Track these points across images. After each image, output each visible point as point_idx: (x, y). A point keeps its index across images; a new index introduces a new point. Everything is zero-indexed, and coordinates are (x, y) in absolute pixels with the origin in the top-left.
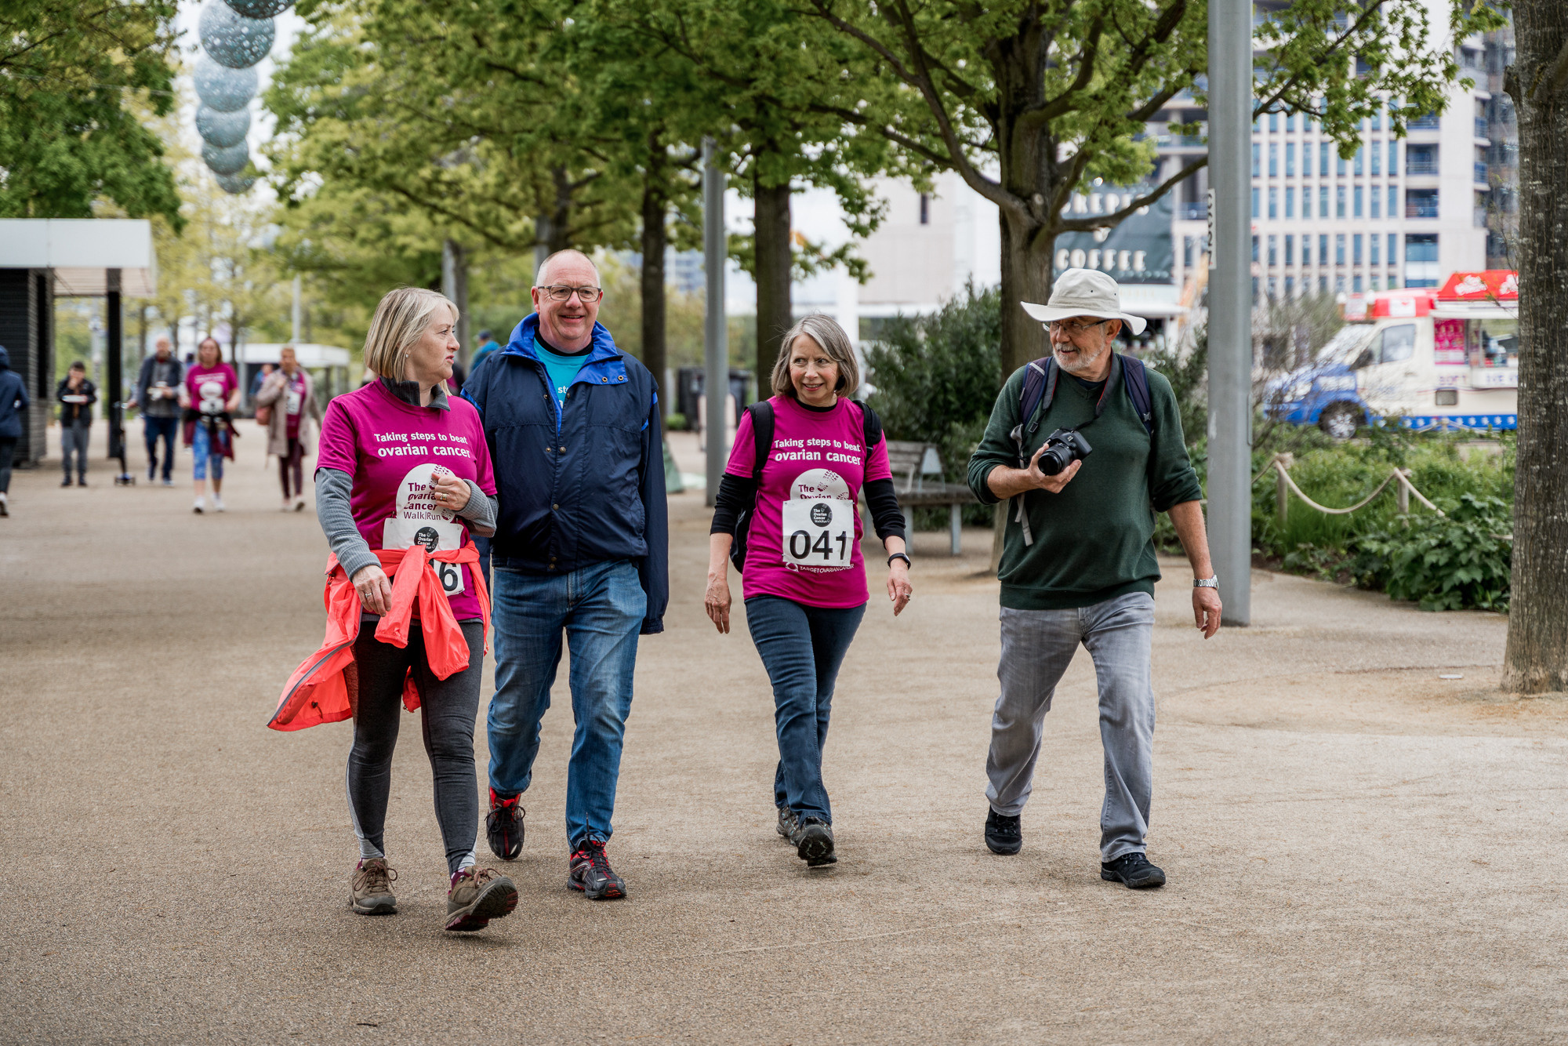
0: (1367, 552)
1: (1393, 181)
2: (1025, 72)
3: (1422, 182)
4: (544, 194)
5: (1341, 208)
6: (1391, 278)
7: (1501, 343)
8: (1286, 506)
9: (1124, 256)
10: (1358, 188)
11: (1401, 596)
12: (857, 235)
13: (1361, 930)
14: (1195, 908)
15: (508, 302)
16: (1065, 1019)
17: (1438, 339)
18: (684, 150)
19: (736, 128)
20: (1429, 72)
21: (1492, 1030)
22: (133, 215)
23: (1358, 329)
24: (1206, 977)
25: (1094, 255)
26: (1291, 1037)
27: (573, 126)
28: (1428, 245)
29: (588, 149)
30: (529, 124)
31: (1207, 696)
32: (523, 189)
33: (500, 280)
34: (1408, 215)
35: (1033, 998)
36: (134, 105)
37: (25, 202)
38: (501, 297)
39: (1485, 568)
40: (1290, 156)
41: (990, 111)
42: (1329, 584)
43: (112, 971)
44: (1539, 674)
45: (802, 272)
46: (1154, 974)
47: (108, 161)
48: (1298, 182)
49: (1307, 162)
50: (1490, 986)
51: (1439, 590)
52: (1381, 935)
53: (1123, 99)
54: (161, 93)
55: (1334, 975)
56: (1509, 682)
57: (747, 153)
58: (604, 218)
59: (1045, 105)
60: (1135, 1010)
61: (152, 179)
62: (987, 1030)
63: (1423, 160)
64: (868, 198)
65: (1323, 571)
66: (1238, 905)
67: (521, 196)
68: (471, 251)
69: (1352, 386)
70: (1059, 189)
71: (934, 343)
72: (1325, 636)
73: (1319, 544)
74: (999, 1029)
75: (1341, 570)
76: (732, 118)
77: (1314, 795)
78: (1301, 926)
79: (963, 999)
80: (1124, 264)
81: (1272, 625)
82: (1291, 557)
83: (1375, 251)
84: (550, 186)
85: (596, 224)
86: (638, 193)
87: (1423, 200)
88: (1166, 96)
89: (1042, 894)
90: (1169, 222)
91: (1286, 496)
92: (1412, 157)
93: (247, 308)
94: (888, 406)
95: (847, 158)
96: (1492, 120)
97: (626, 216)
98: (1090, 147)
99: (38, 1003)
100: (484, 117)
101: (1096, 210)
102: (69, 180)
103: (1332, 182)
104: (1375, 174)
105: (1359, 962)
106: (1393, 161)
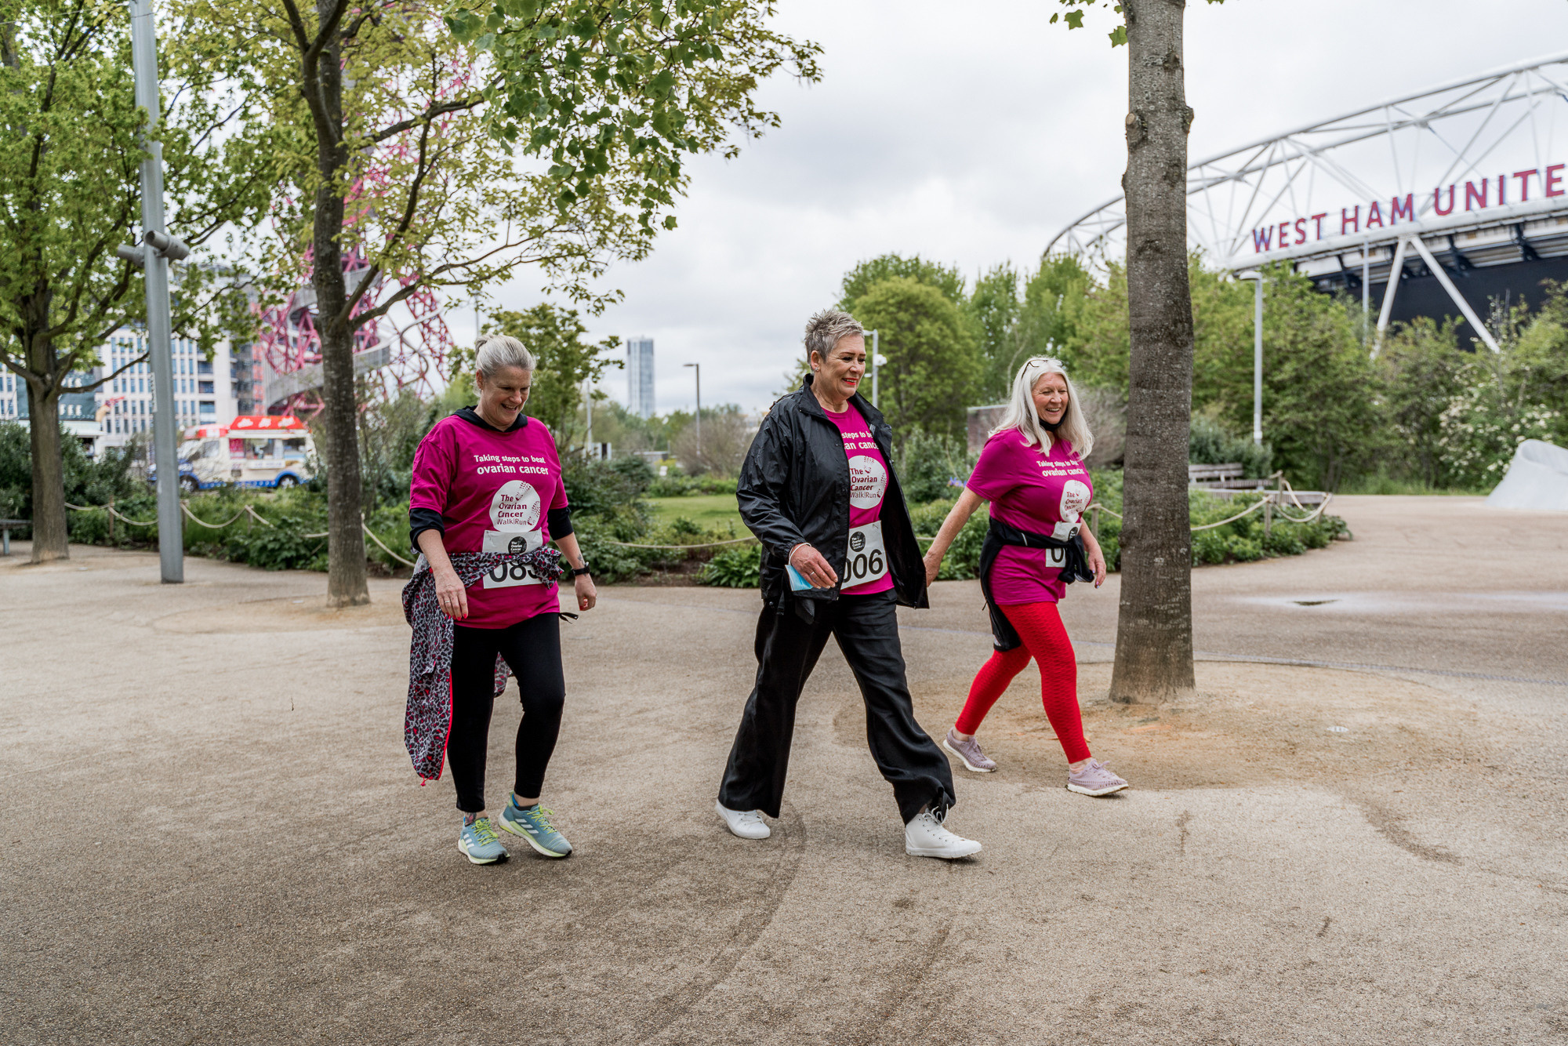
0: (235, 544)
1: (192, 377)
2: (37, 312)
3: (206, 377)
6: (193, 420)
7: (261, 449)
9: (70, 408)
11: (256, 564)
17: (231, 447)
23: (191, 443)
28: (210, 406)
34: (200, 392)
39: (297, 550)
41: (18, 331)
44: (346, 598)
51: (276, 561)
56: (331, 602)
59: (50, 330)
63: (206, 368)
65: (211, 555)
70: (59, 372)
72: (226, 586)
73: (206, 542)
75: (221, 554)
77: (258, 665)
80: (70, 412)
81: (194, 581)
87: (207, 386)
92: (200, 367)
96: (236, 349)
106: (191, 368)
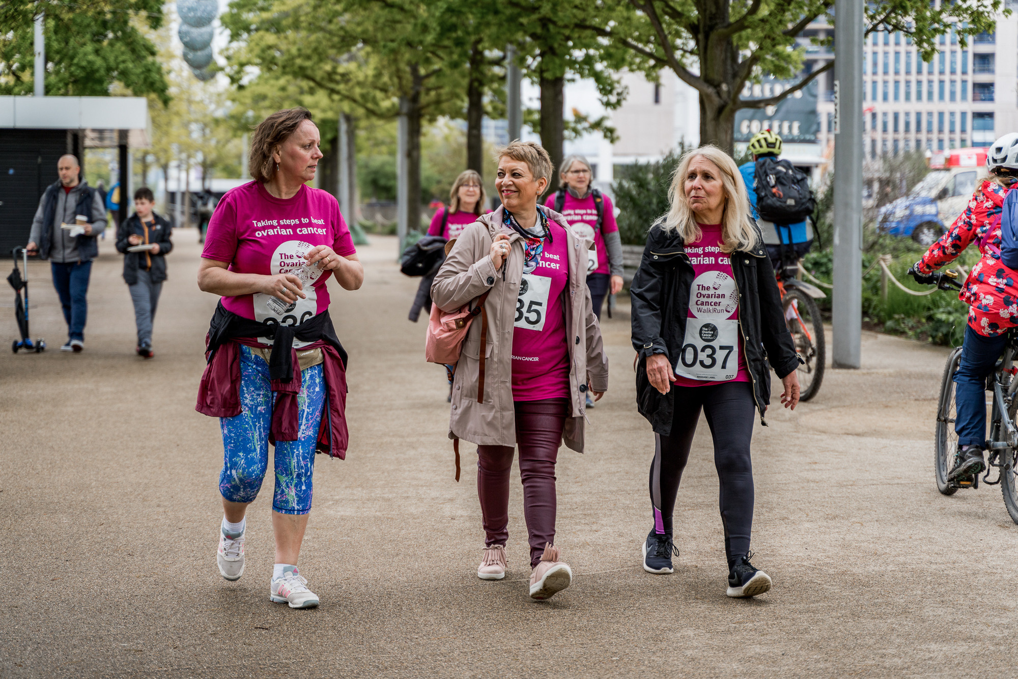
0: (940, 321)
1: (965, 77)
2: (717, 3)
3: (984, 78)
4: (404, 82)
5: (930, 94)
6: (963, 141)
8: (887, 290)
9: (786, 125)
10: (942, 82)
12: (609, 109)
13: (922, 571)
14: (813, 555)
15: (380, 153)
16: (722, 628)
18: (496, 53)
19: (528, 39)
20: (982, 5)
21: (1005, 639)
22: (137, 94)
24: (818, 601)
25: (766, 125)
26: (871, 642)
27: (421, 38)
28: (988, 119)
29: (433, 53)
30: (393, 36)
31: (829, 415)
32: (391, 78)
33: (376, 139)
34: (974, 100)
35: (702, 615)
36: (138, 23)
37: (66, 85)
38: (376, 149)
40: (897, 60)
41: (694, 29)
42: (914, 341)
43: (96, 591)
45: (573, 134)
46: (783, 599)
47: (121, 58)
48: (902, 78)
49: (908, 65)
50: (1006, 609)
52: (935, 574)
53: (780, 22)
54: (155, 15)
55: (902, 601)
57: (537, 56)
58: (444, 97)
59: (730, 25)
60: (770, 622)
61: (149, 71)
62: (671, 635)
63: (984, 64)
64: (616, 85)
65: (910, 333)
66: (841, 554)
67: (389, 82)
68: (357, 119)
69: (934, 212)
70: (738, 80)
71: (658, 181)
72: (910, 376)
73: (908, 315)
74: (679, 635)
75: (922, 333)
76: (525, 32)
77: (896, 481)
78: (883, 568)
79: (656, 614)
80: (785, 130)
81: (875, 368)
82: (889, 323)
83: (952, 124)
84: (408, 77)
85: (438, 102)
86: (465, 82)
87: (985, 90)
88: (808, 20)
89: (712, 545)
90: (815, 103)
91: (887, 283)
92: (977, 62)
93: (213, 156)
94: (627, 222)
95: (602, 58)
97: (457, 96)
98: (759, 53)
99: (46, 611)
100: (365, 32)
101: (768, 95)
102: (94, 71)
103: (924, 78)
104: (953, 72)
105: (919, 592)
106: (964, 65)
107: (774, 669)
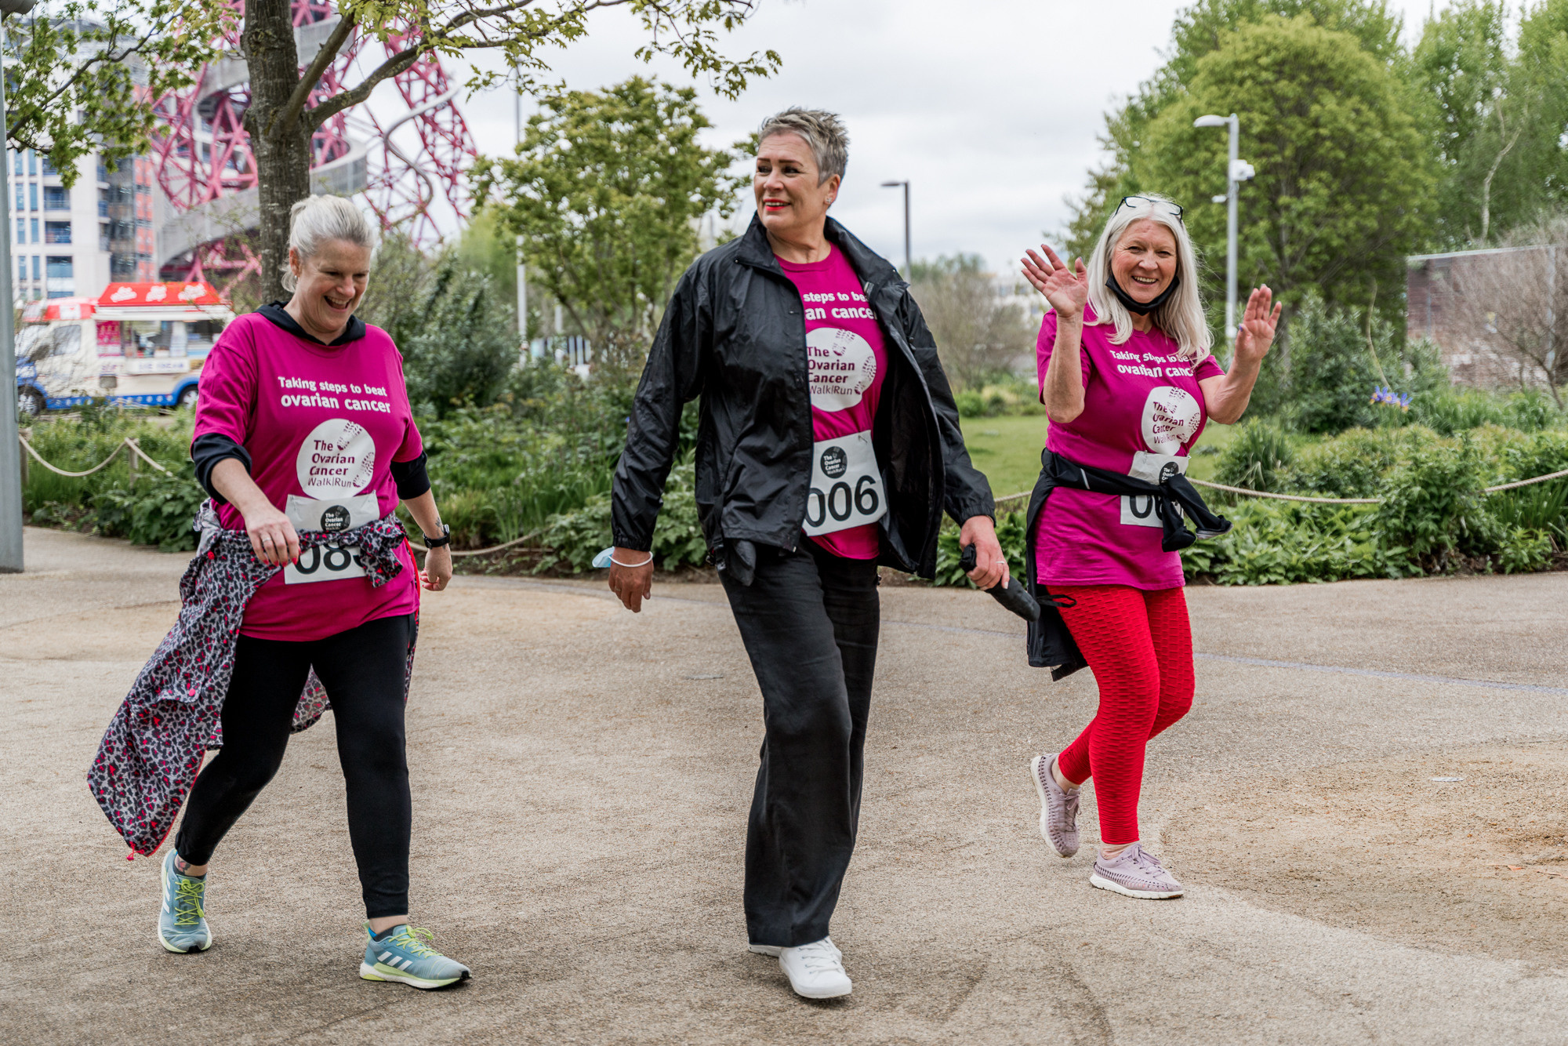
0: (110, 505)
1: (35, 215)
3: (58, 216)
6: (37, 290)
7: (149, 339)
8: (28, 471)
11: (143, 541)
14: (95, 831)
17: (100, 336)
23: (34, 329)
24: (136, 897)
28: (64, 266)
31: (13, 634)
34: (48, 242)
42: (74, 535)
46: (86, 898)
51: (175, 535)
55: (247, 883)
65: (67, 523)
69: (32, 374)
72: (92, 578)
75: (83, 523)
81: (46, 570)
83: (22, 270)
87: (59, 230)
91: (28, 463)
96: (110, 166)
104: (20, 209)
106: (34, 200)
107: (129, 1005)
